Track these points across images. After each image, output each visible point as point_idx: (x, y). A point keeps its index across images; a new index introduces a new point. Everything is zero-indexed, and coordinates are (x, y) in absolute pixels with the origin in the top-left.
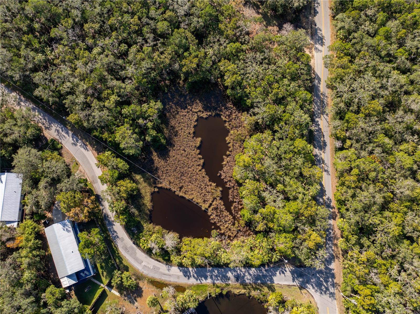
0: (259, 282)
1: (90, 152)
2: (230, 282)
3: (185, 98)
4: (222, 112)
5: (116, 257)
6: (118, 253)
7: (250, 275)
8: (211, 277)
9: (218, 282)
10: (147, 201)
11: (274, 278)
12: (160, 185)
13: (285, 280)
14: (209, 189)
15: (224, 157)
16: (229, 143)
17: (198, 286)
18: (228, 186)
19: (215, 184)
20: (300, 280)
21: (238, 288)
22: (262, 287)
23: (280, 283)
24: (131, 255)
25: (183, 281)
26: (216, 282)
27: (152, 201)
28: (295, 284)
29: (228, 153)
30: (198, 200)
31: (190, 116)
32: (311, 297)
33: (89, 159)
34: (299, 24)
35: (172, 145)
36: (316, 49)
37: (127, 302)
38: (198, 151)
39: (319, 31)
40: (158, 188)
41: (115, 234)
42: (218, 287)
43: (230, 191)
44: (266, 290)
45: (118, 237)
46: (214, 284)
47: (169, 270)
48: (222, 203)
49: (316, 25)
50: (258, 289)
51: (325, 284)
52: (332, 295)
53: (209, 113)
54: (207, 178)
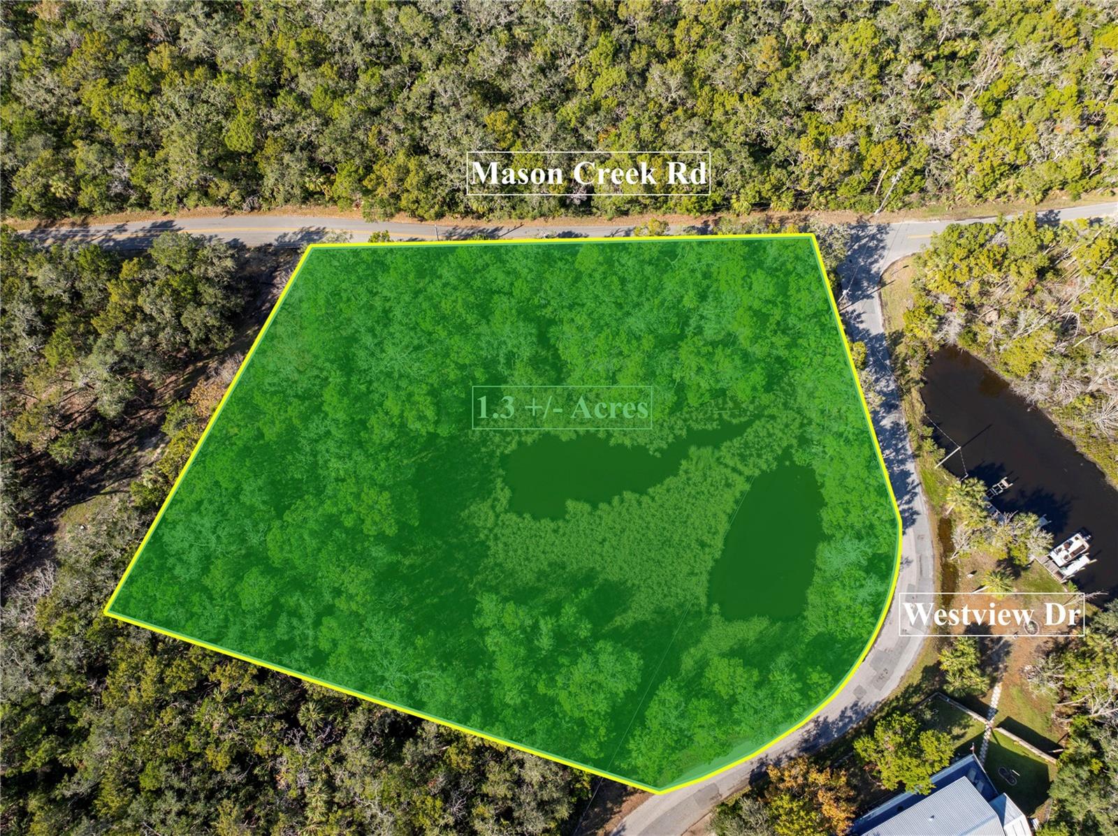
0: (888, 362)
1: (628, 820)
2: (903, 422)
4: (494, 452)
5: (906, 703)
6: (897, 699)
7: (877, 380)
8: (903, 462)
9: (908, 447)
11: (874, 332)
12: (703, 600)
13: (873, 312)
14: (696, 476)
16: (576, 433)
17: (927, 492)
18: (684, 433)
19: (683, 462)
20: (865, 284)
21: (913, 406)
22: (897, 358)
23: (881, 322)
24: (894, 663)
25: (926, 525)
26: (910, 452)
28: (876, 295)
31: (506, 532)
32: (895, 267)
33: (648, 822)
34: (263, 279)
37: (1010, 661)
39: (287, 239)
40: (710, 603)
41: (849, 713)
42: (920, 448)
43: (695, 426)
44: (901, 349)
45: (856, 705)
46: (915, 456)
47: (908, 562)
48: (728, 443)
49: (270, 245)
50: (903, 365)
51: (864, 241)
52: (881, 229)
53: (499, 483)
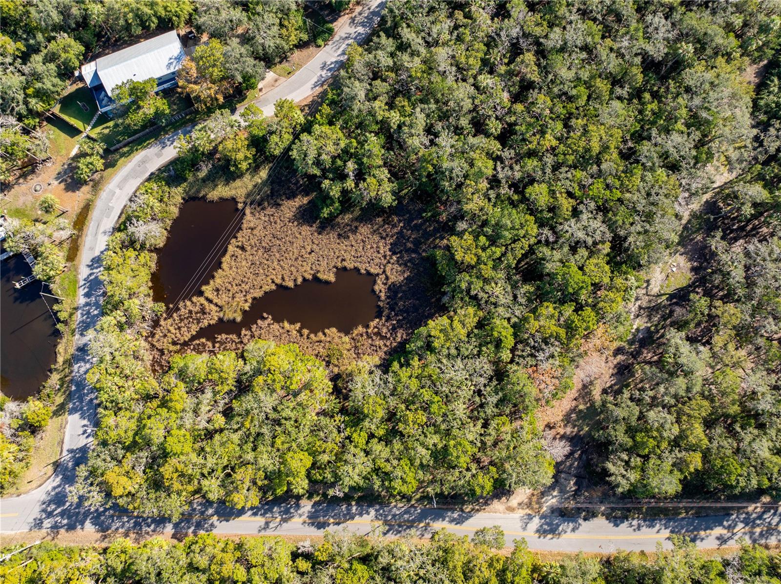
0: (74, 388)
1: (309, 92)
2: (77, 336)
3: (414, 251)
4: (387, 321)
5: (132, 147)
6: (137, 150)
7: (86, 372)
8: (87, 304)
9: (79, 316)
10: (220, 192)
11: (77, 416)
12: (248, 211)
13: (72, 436)
14: (240, 297)
15: (298, 325)
16: (324, 334)
17: (76, 281)
18: (243, 332)
19: (247, 309)
20: (70, 464)
21: (66, 350)
22: (65, 392)
23: (68, 426)
24: (133, 170)
25: (85, 257)
26: (80, 311)
27: (222, 200)
28: (65, 453)
29: (306, 332)
30: (219, 278)
31: (377, 261)
32: (39, 483)
33: (298, 91)
34: (585, 482)
35: (321, 230)
36: (530, 517)
37: (58, 168)
38: (310, 277)
39: (571, 525)
40: (244, 208)
41: (169, 143)
42: (71, 315)
43: (234, 337)
44: (59, 399)
45: (163, 147)
46: (76, 309)
47: (105, 233)
48: (212, 322)
49: (585, 519)
50: (61, 386)
51: (59, 510)
52: (39, 524)
53: (383, 295)
54: (258, 294)
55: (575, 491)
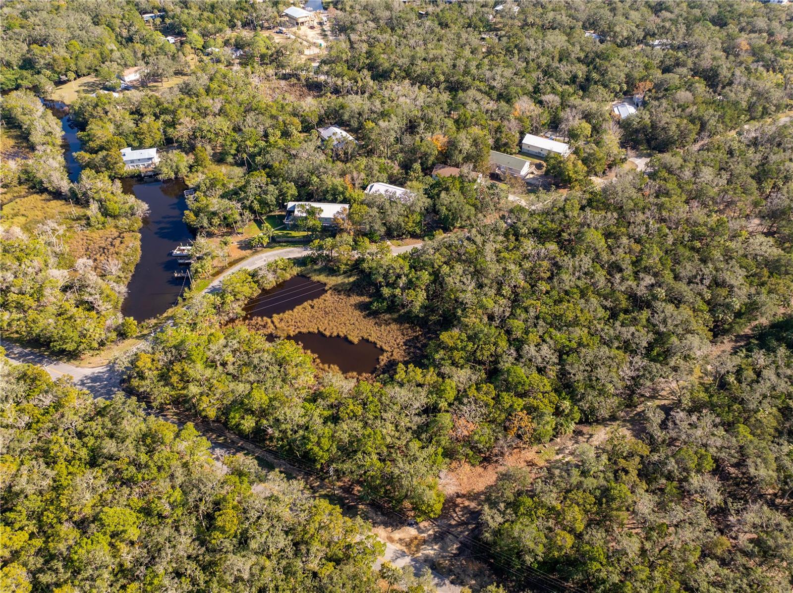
3: (419, 349)
5: (288, 244)
6: (290, 246)
10: (320, 278)
11: (147, 343)
12: (329, 292)
14: (292, 328)
16: (329, 367)
17: (207, 285)
19: (292, 335)
21: (172, 312)
24: (281, 253)
25: (222, 277)
29: (318, 361)
30: (287, 314)
31: (391, 344)
32: (94, 366)
35: (368, 315)
36: (403, 554)
37: (243, 239)
38: (342, 336)
39: (436, 580)
40: (328, 290)
51: (90, 384)
53: (382, 363)
54: (304, 330)
55: (455, 554)
